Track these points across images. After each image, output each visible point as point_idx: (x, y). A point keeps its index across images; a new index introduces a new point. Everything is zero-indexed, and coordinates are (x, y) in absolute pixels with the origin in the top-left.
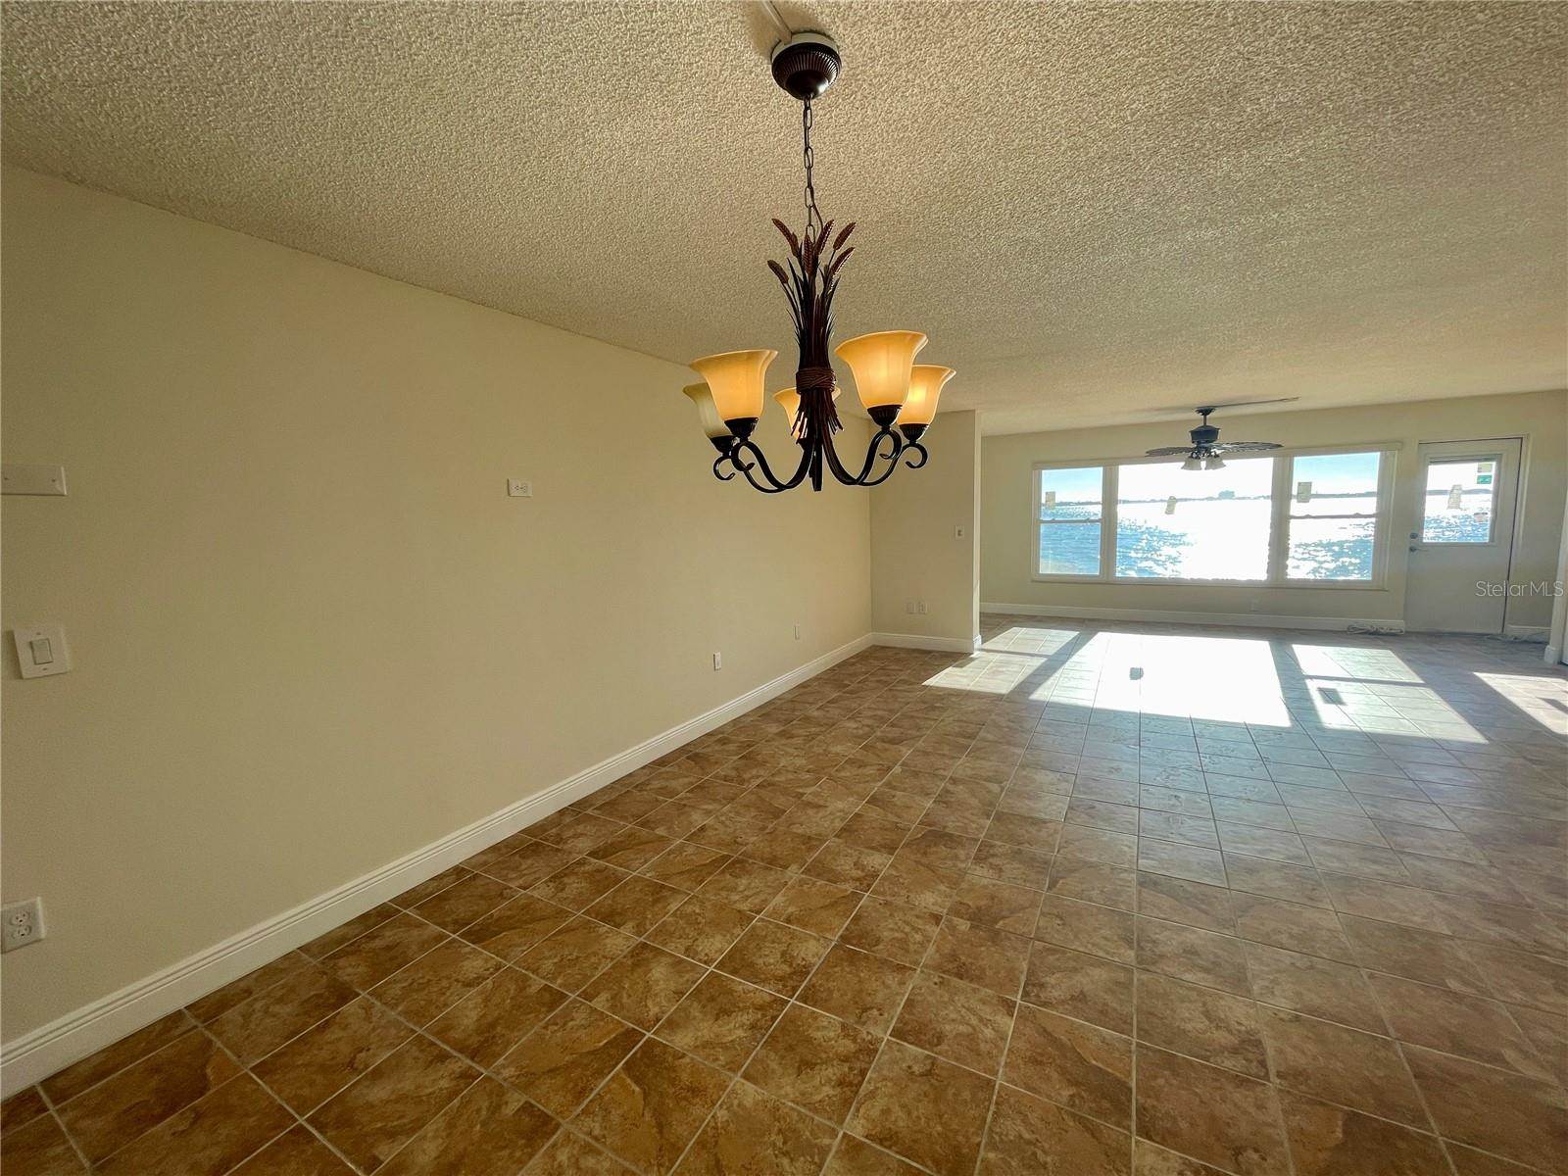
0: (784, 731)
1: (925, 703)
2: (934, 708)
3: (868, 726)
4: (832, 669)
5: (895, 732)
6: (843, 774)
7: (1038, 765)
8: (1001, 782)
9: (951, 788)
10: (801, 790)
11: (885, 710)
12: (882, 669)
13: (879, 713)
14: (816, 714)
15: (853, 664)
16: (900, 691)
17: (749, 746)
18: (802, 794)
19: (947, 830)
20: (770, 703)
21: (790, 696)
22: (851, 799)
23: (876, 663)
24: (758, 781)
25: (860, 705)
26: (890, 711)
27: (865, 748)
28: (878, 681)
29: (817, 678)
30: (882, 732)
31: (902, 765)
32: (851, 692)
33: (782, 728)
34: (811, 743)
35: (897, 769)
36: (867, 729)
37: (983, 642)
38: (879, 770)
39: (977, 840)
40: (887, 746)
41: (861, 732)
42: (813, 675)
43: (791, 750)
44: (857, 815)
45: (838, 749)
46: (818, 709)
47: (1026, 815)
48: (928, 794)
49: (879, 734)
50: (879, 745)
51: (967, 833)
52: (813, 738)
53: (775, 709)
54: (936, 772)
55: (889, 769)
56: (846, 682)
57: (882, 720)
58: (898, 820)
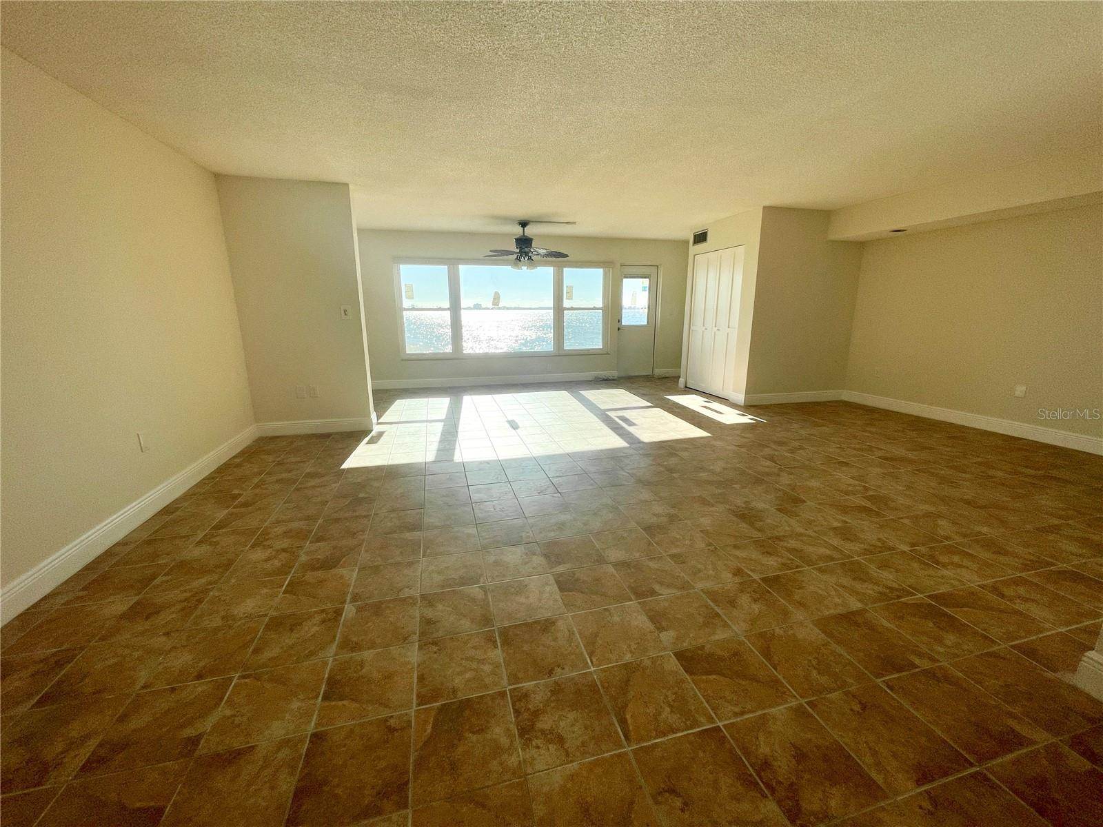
0: (137, 603)
1: (345, 497)
2: (359, 501)
3: (284, 550)
4: (210, 478)
5: (324, 550)
6: (267, 654)
7: (498, 542)
8: (478, 582)
9: (429, 613)
10: (189, 732)
11: (300, 520)
12: (280, 464)
13: (294, 525)
14: (197, 552)
15: (238, 466)
16: (314, 487)
17: (60, 664)
18: (195, 741)
19: (462, 696)
20: (109, 553)
21: (145, 535)
22: (295, 705)
23: (270, 458)
24: (84, 753)
25: (264, 521)
26: (308, 518)
27: (292, 589)
28: (278, 481)
29: (189, 495)
30: (307, 554)
31: (354, 600)
32: (246, 505)
33: (135, 599)
34: (198, 612)
35: (349, 610)
36: (283, 556)
37: (379, 417)
38: (323, 622)
39: (502, 694)
40: (321, 574)
41: (277, 563)
42: (178, 494)
43: (159, 641)
44: (317, 737)
45: (249, 605)
46: (200, 543)
47: (530, 621)
48: (406, 639)
49: (303, 558)
50: (310, 577)
51: (486, 687)
52: (200, 601)
53: (117, 564)
54: (401, 595)
55: (338, 613)
56: (236, 492)
57: (302, 535)
58: (385, 713)
